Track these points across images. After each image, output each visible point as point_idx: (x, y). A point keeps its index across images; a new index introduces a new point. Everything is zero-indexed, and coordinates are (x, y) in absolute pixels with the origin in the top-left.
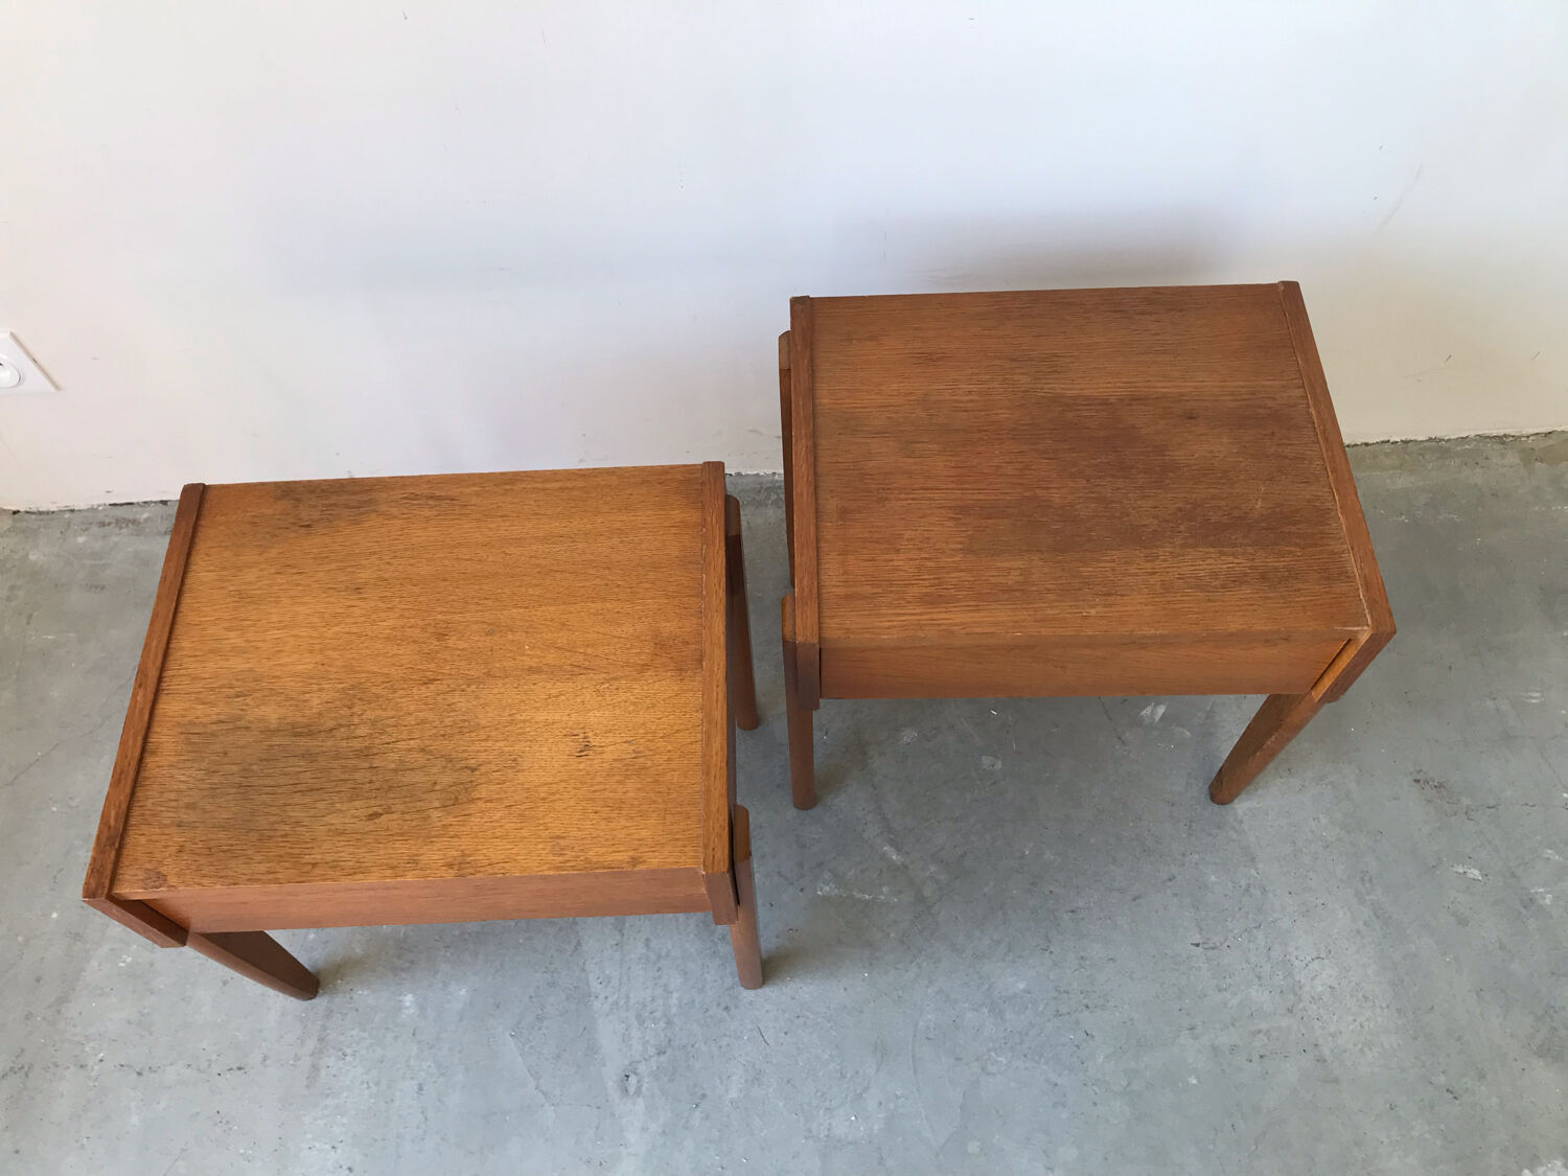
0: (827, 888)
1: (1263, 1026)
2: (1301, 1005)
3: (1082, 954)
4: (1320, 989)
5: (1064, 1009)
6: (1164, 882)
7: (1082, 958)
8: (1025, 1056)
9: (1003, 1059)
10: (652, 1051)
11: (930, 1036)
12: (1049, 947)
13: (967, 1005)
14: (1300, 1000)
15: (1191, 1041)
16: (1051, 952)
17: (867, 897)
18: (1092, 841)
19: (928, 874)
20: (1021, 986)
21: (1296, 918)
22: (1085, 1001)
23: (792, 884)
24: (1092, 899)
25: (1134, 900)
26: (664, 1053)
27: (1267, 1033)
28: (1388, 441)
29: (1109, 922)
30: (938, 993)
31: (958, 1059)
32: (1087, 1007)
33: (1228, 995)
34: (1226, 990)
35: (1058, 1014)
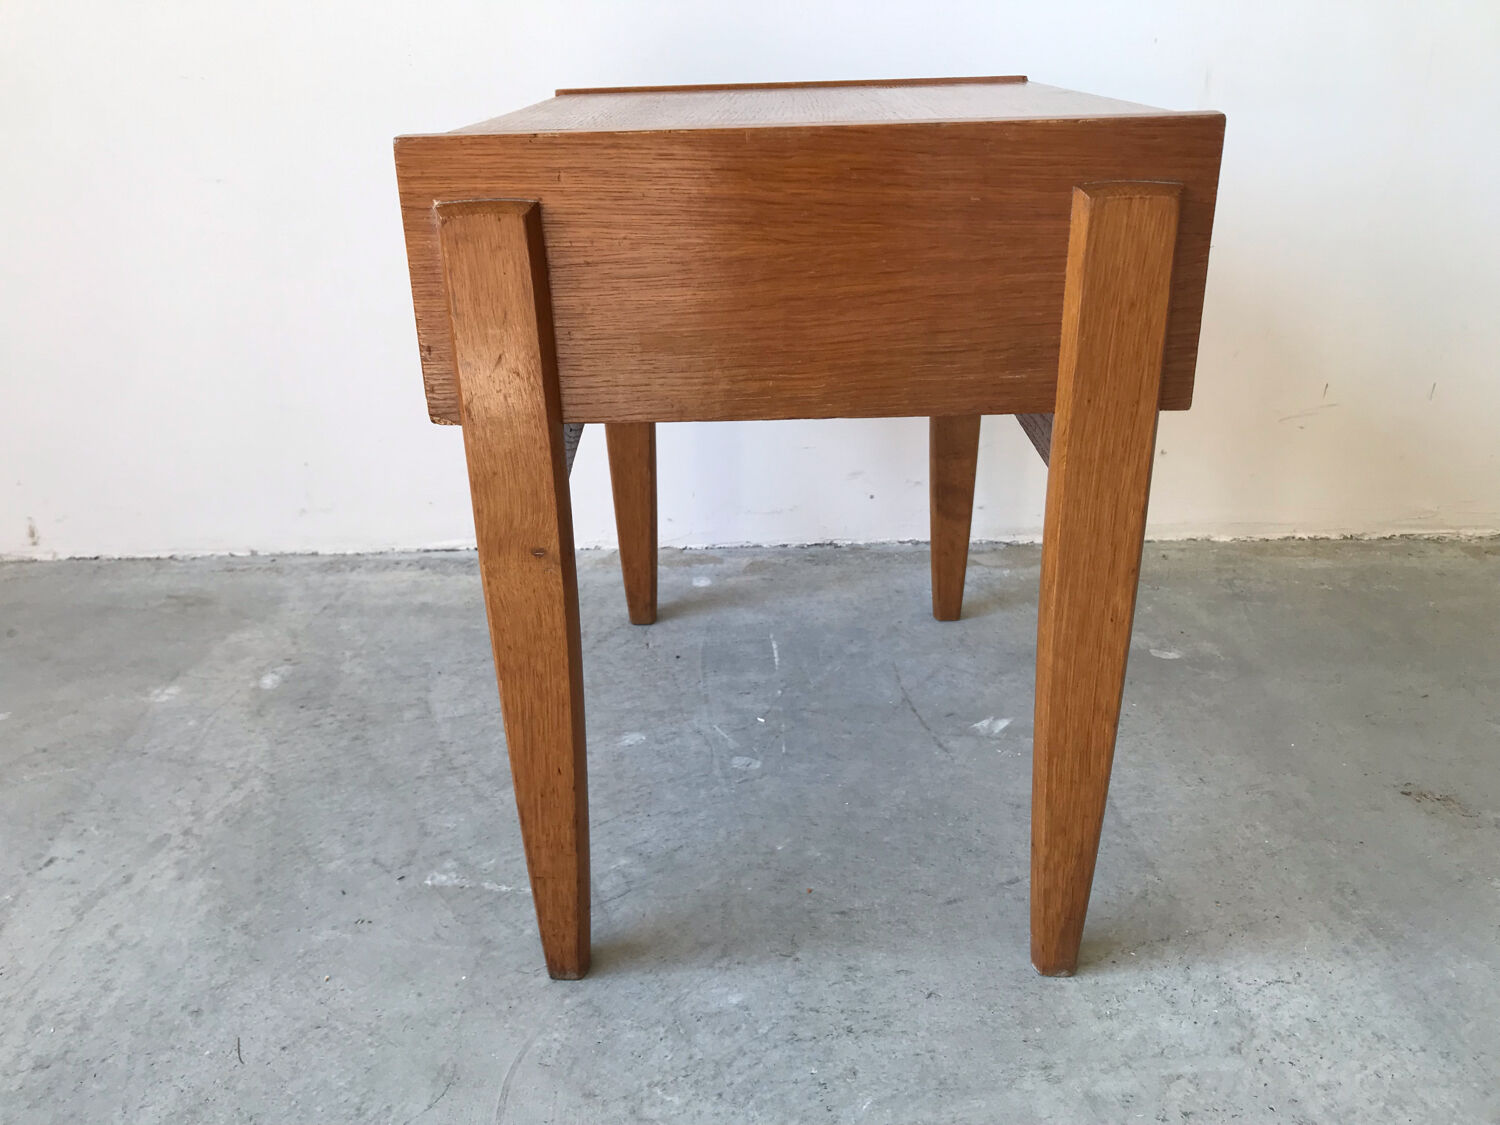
0: (444, 878)
1: (1187, 1069)
2: (1256, 1043)
3: (852, 963)
4: (1288, 1022)
5: (805, 1032)
6: (1002, 884)
7: (850, 968)
8: (720, 1095)
9: (677, 1101)
10: (26, 1063)
11: (547, 1061)
12: (793, 953)
13: (629, 1022)
14: (1253, 1036)
15: (1045, 1085)
16: (797, 959)
17: (504, 888)
18: (886, 839)
19: (613, 867)
20: (734, 1000)
21: (1231, 931)
22: (848, 1023)
23: (389, 872)
24: (877, 901)
25: (949, 902)
26: (48, 1067)
27: (1195, 1080)
28: (1293, 538)
29: (903, 927)
30: (582, 1004)
31: (590, 1095)
32: (850, 1031)
33: (1115, 1024)
34: (1110, 1017)
35: (794, 1038)
